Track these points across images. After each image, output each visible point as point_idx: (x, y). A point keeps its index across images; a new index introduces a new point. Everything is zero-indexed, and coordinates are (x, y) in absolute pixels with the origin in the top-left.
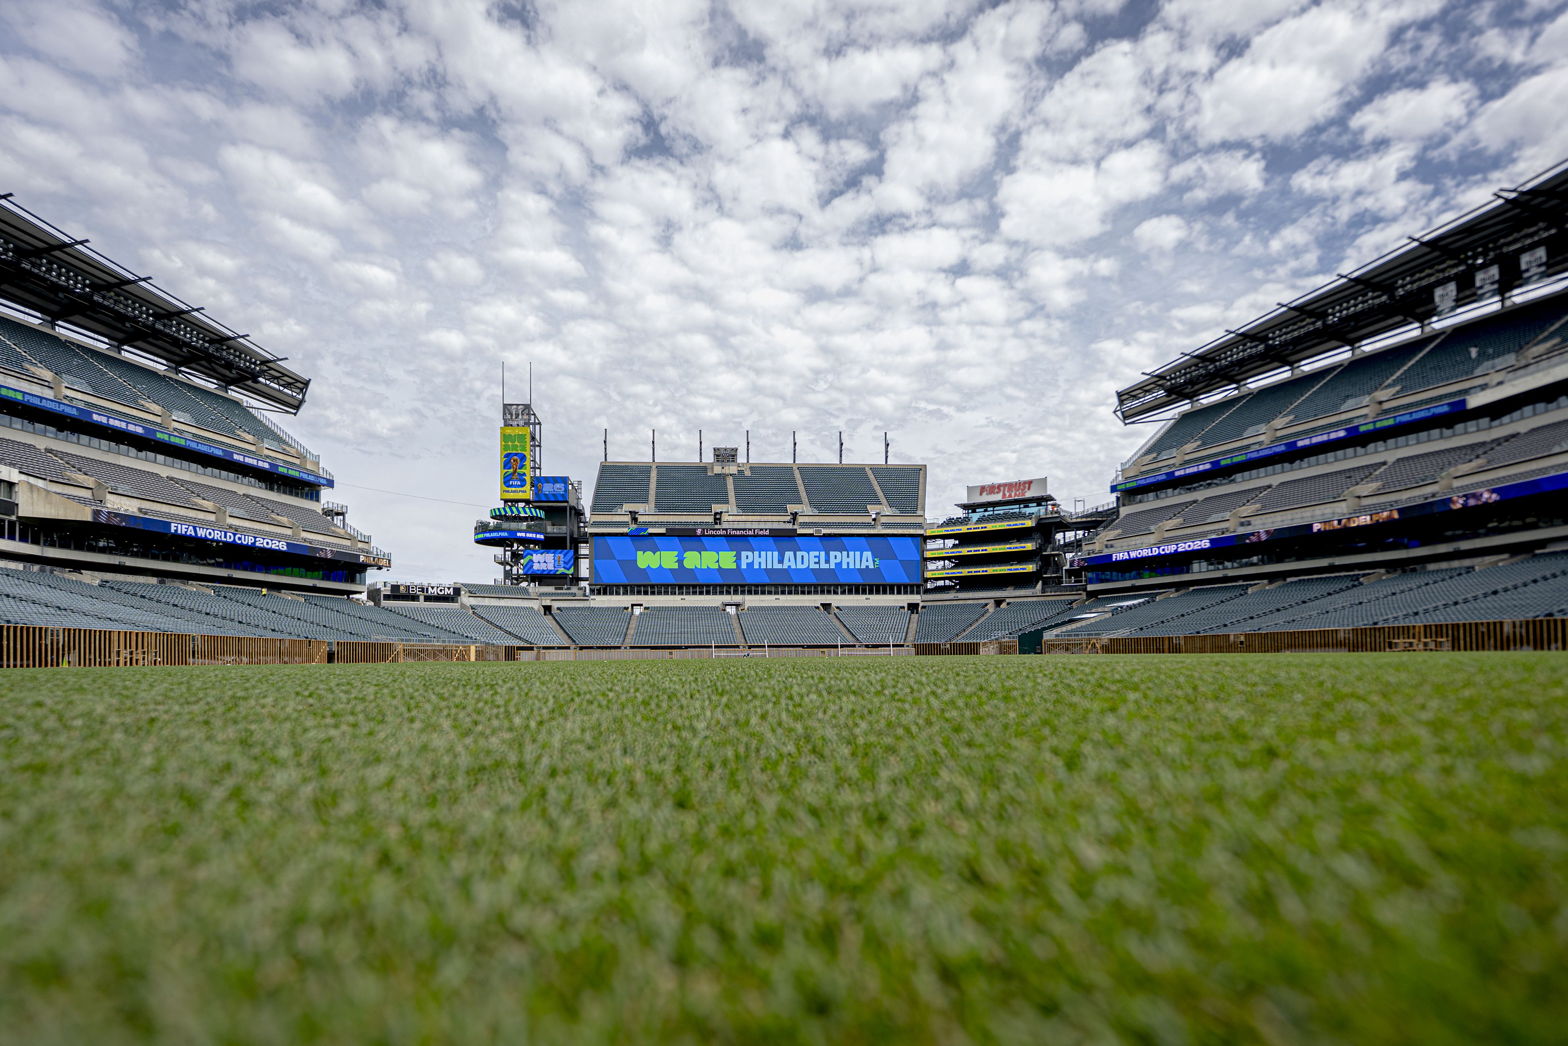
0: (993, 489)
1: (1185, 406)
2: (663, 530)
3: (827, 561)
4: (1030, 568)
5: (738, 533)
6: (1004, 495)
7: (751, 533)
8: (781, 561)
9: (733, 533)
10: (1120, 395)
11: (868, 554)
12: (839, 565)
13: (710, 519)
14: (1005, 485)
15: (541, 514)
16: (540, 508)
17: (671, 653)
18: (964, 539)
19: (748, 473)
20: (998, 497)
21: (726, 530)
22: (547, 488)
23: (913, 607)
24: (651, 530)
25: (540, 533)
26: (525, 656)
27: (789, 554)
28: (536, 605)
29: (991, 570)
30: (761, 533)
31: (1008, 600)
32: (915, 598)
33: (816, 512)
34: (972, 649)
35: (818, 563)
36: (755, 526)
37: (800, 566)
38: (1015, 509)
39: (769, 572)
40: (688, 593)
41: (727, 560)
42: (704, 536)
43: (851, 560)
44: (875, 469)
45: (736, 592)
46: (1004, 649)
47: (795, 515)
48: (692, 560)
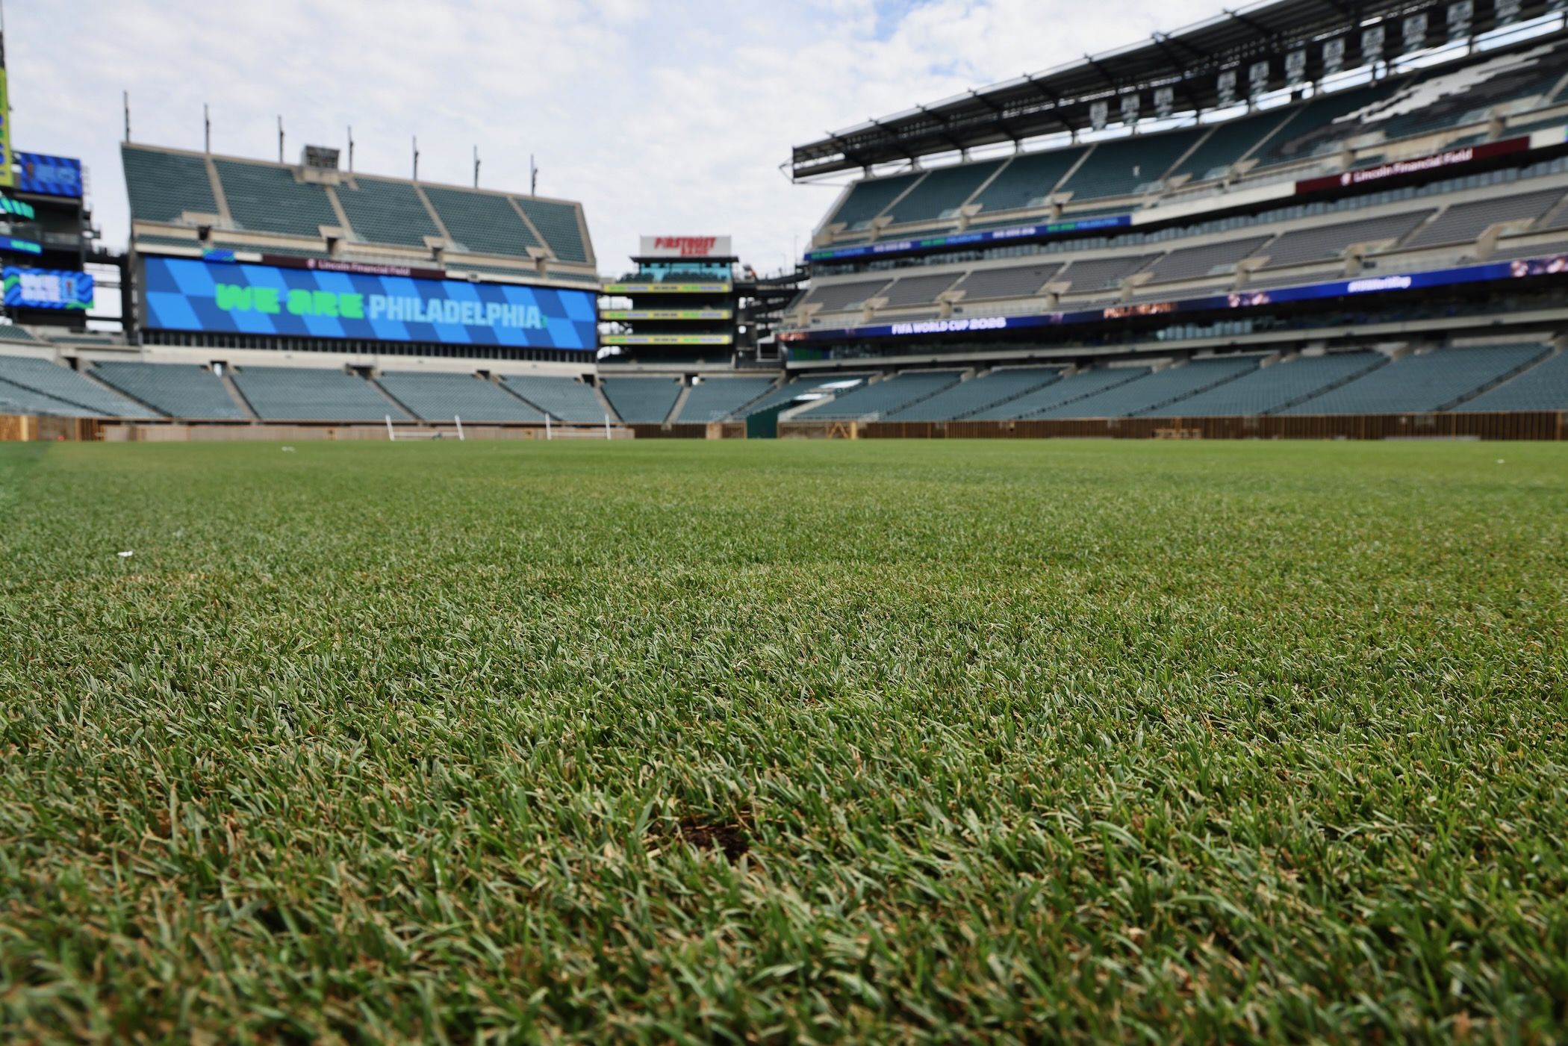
0: (670, 242)
1: (857, 174)
2: (256, 257)
3: (484, 316)
4: (725, 339)
5: (367, 270)
6: (683, 251)
7: (385, 271)
8: (424, 312)
9: (360, 269)
10: (796, 151)
11: (534, 311)
12: (498, 321)
13: (322, 247)
14: (684, 239)
15: (27, 211)
16: (28, 202)
17: (331, 432)
18: (641, 301)
19: (353, 186)
20: (675, 253)
21: (350, 264)
22: (44, 173)
23: (589, 379)
24: (240, 256)
25: (34, 241)
26: (113, 434)
27: (434, 303)
28: (48, 354)
29: (682, 339)
30: (398, 272)
31: (701, 375)
32: (590, 368)
33: (466, 250)
34: (697, 431)
35: (472, 317)
36: (388, 262)
37: (449, 320)
38: (694, 269)
39: (410, 325)
40: (295, 348)
41: (350, 304)
42: (317, 268)
43: (513, 316)
44: (522, 201)
45: (364, 351)
46: (727, 432)
47: (437, 251)
48: (300, 302)
